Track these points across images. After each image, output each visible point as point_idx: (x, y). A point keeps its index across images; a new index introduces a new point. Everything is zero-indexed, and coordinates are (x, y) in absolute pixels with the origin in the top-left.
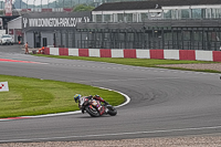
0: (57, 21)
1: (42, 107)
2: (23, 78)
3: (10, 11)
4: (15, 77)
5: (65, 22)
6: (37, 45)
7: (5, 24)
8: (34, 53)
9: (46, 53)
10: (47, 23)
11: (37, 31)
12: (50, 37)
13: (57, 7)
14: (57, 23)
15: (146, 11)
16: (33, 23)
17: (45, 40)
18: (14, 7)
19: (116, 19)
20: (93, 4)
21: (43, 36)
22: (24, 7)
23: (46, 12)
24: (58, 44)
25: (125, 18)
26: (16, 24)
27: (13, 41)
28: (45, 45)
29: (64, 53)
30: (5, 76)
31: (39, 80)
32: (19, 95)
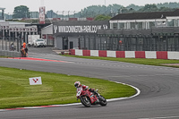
0: (81, 27)
1: (68, 98)
2: (54, 74)
3: (43, 20)
4: (47, 73)
5: (88, 29)
6: (65, 48)
7: (39, 30)
8: (63, 54)
9: (72, 54)
10: (73, 29)
11: (65, 36)
12: (75, 41)
13: (81, 16)
14: (81, 29)
15: (153, 20)
16: (62, 29)
17: (71, 43)
18: (46, 17)
19: (129, 27)
20: (110, 14)
21: (70, 40)
22: (55, 17)
23: (73, 20)
24: (82, 46)
25: (136, 26)
26: (48, 30)
27: (45, 44)
28: (71, 47)
29: (86, 54)
30: (39, 72)
31: (66, 75)
32: (50, 88)
